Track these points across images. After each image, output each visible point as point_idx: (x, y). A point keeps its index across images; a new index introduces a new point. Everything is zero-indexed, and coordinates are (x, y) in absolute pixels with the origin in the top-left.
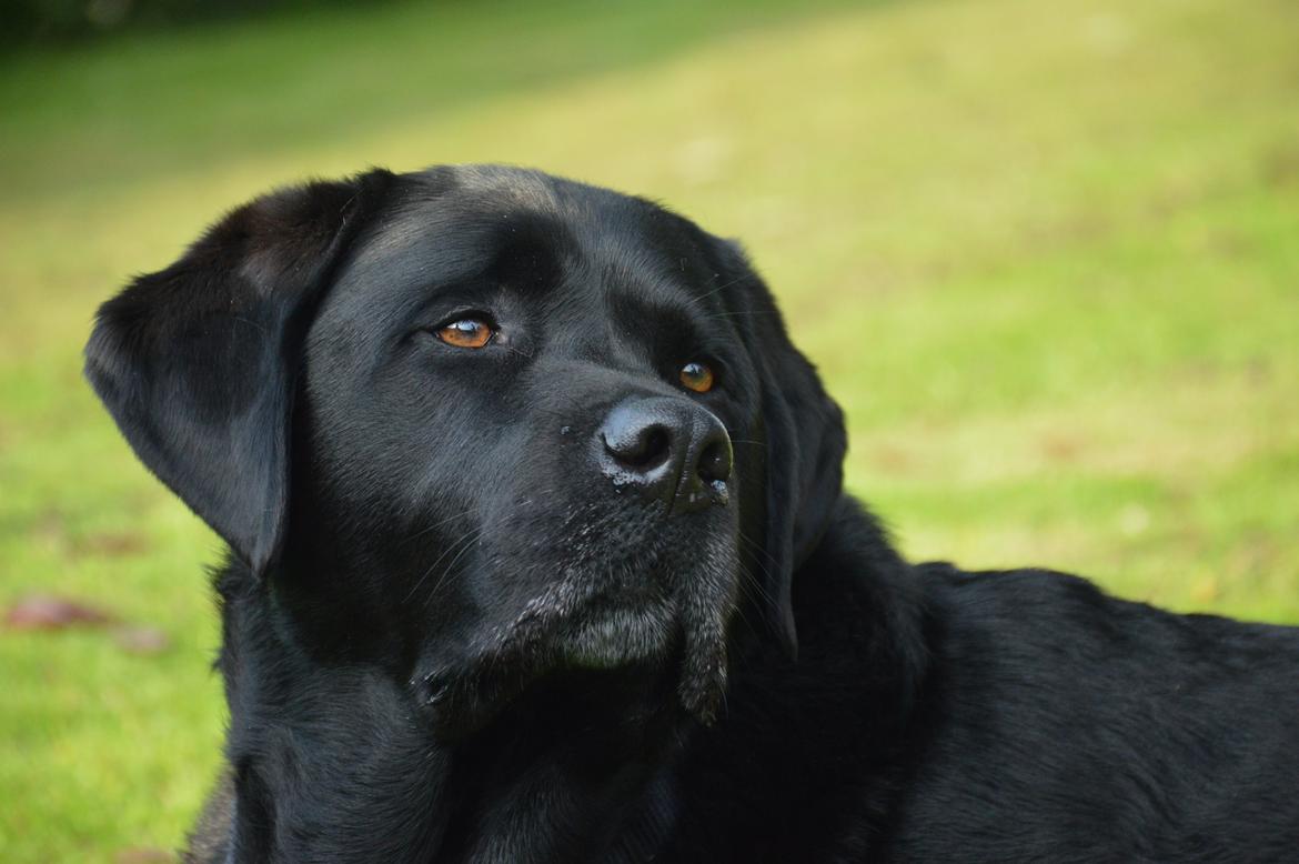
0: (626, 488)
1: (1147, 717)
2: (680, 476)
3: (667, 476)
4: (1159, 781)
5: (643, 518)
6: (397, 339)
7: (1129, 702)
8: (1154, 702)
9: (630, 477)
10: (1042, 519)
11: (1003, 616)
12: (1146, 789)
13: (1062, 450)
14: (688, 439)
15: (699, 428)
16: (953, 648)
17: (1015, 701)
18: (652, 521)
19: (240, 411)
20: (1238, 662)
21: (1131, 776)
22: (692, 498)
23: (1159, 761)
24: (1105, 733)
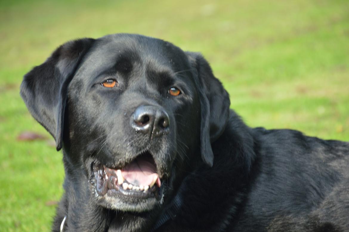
0: (138, 132)
1: (316, 170)
2: (152, 127)
3: (149, 127)
4: (319, 187)
5: (143, 139)
6: (91, 86)
7: (310, 165)
8: (317, 165)
9: (139, 129)
10: (296, 110)
11: (277, 143)
12: (315, 189)
13: (302, 91)
14: (154, 118)
15: (158, 115)
16: (263, 152)
17: (279, 166)
18: (146, 140)
19: (55, 105)
20: (340, 153)
21: (311, 186)
22: (157, 133)
23: (318, 181)
24: (304, 175)
